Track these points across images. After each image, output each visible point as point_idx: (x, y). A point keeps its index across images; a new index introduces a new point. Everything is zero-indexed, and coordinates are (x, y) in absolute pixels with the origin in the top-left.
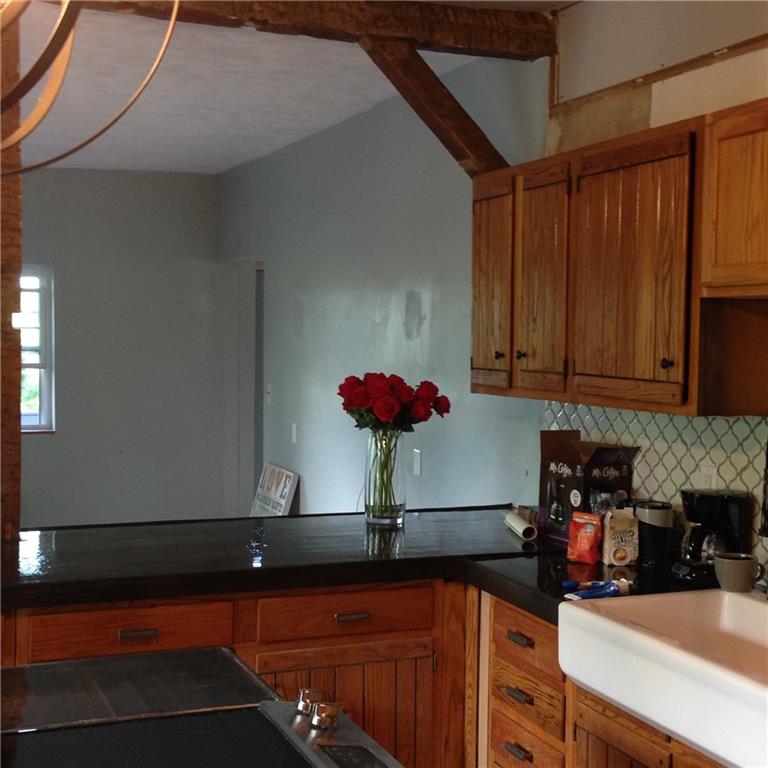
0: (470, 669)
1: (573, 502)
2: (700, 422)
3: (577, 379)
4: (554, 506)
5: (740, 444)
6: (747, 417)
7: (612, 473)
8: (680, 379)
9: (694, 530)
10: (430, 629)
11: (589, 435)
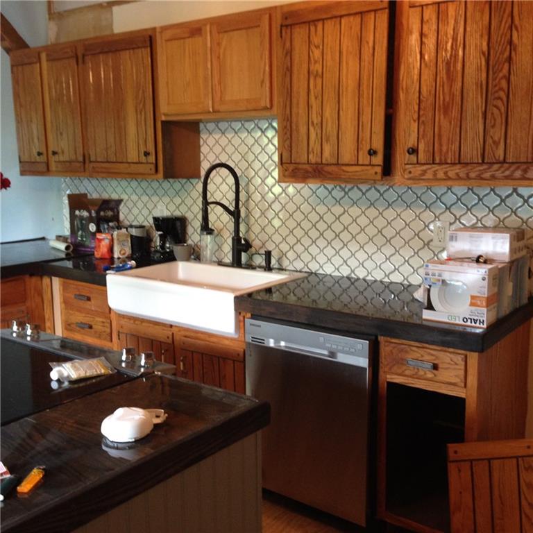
0: (48, 319)
1: (91, 229)
2: (166, 184)
3: (92, 165)
4: (80, 233)
5: (178, 193)
6: (191, 180)
7: (110, 213)
8: (154, 162)
9: (160, 235)
10: (24, 302)
11: (91, 195)
